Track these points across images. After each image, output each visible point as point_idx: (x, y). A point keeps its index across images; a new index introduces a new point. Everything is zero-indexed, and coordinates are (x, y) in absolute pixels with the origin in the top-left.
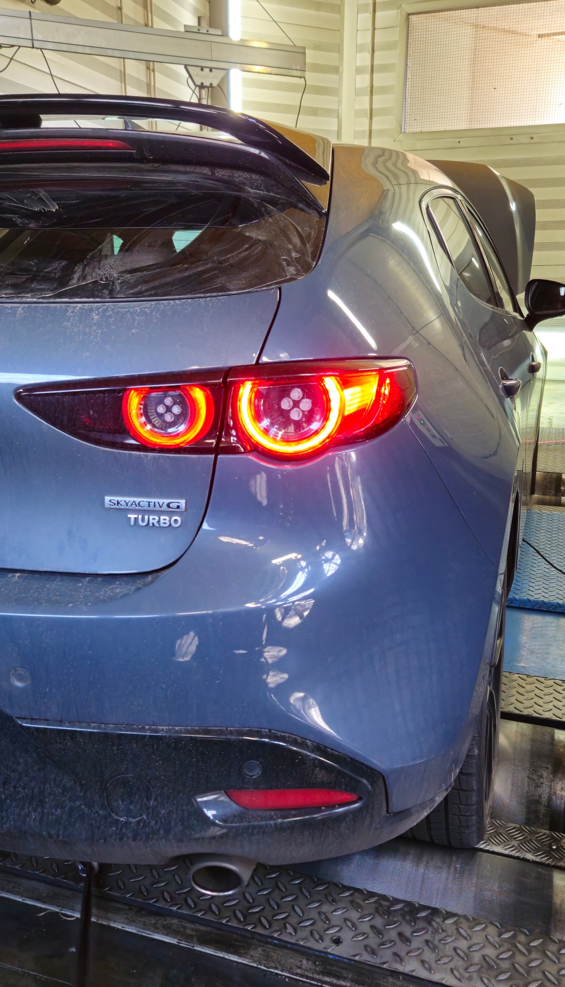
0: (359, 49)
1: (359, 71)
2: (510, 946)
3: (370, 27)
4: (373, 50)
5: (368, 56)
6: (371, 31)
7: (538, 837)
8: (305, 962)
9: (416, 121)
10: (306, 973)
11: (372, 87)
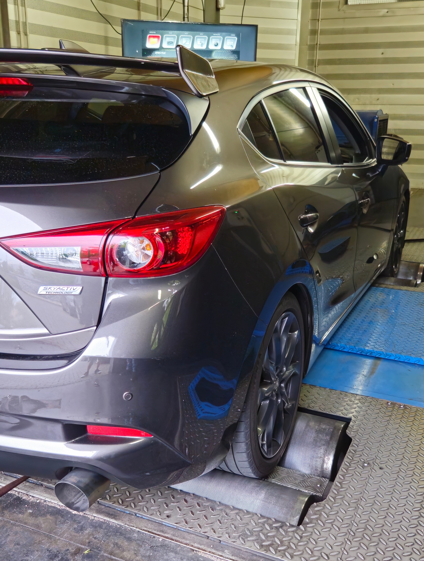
2: (262, 525)
7: (312, 480)
8: (149, 525)
10: (148, 530)
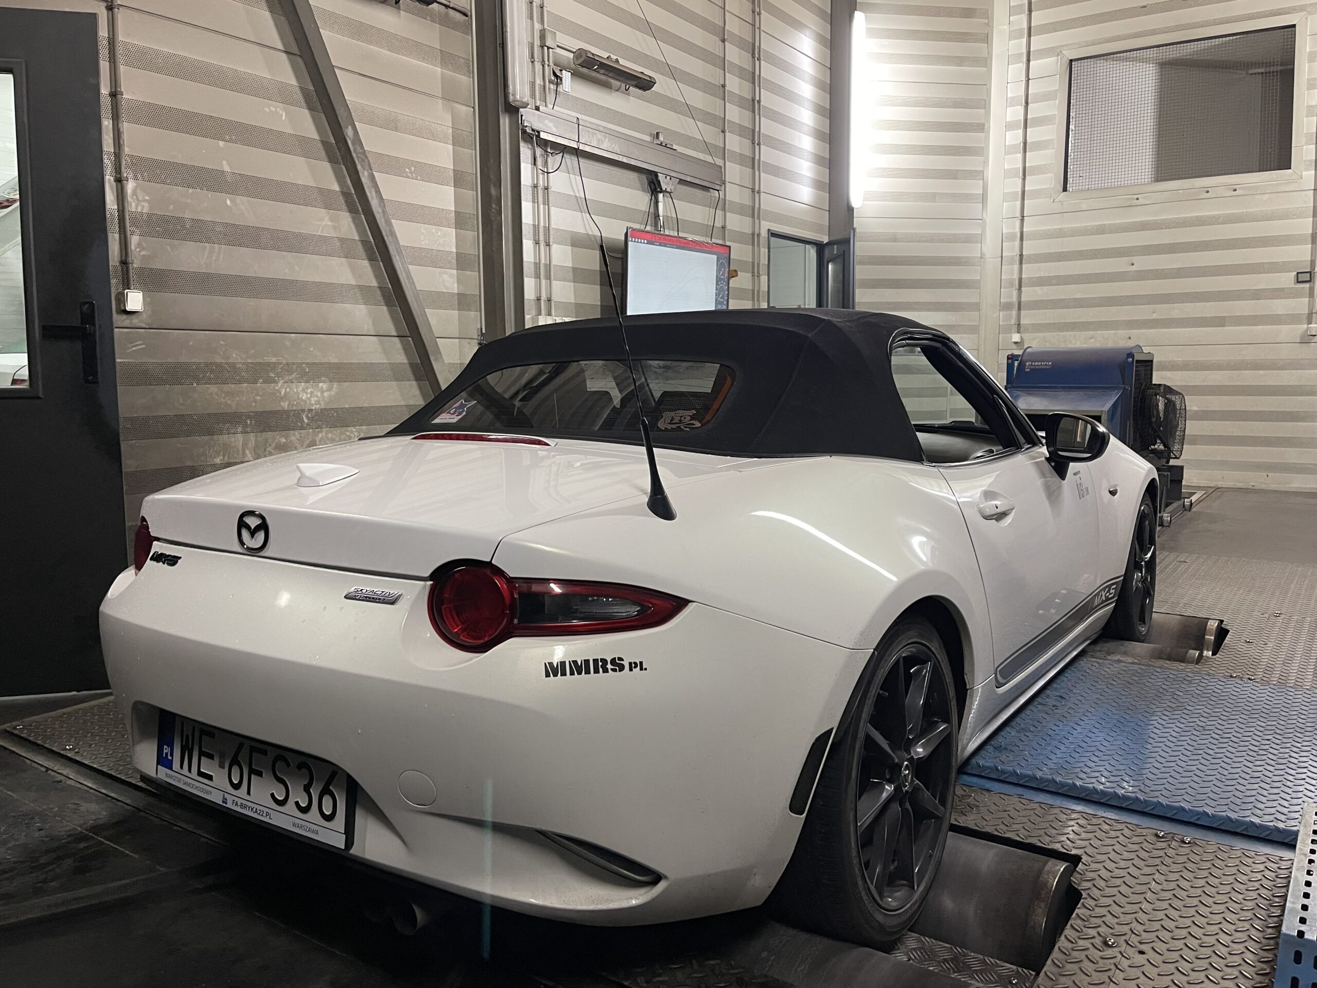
0: (1011, 102)
1: (1010, 126)
3: (1024, 78)
4: (1027, 103)
5: (1021, 109)
6: (1024, 82)
9: (1081, 178)
11: (1025, 143)
